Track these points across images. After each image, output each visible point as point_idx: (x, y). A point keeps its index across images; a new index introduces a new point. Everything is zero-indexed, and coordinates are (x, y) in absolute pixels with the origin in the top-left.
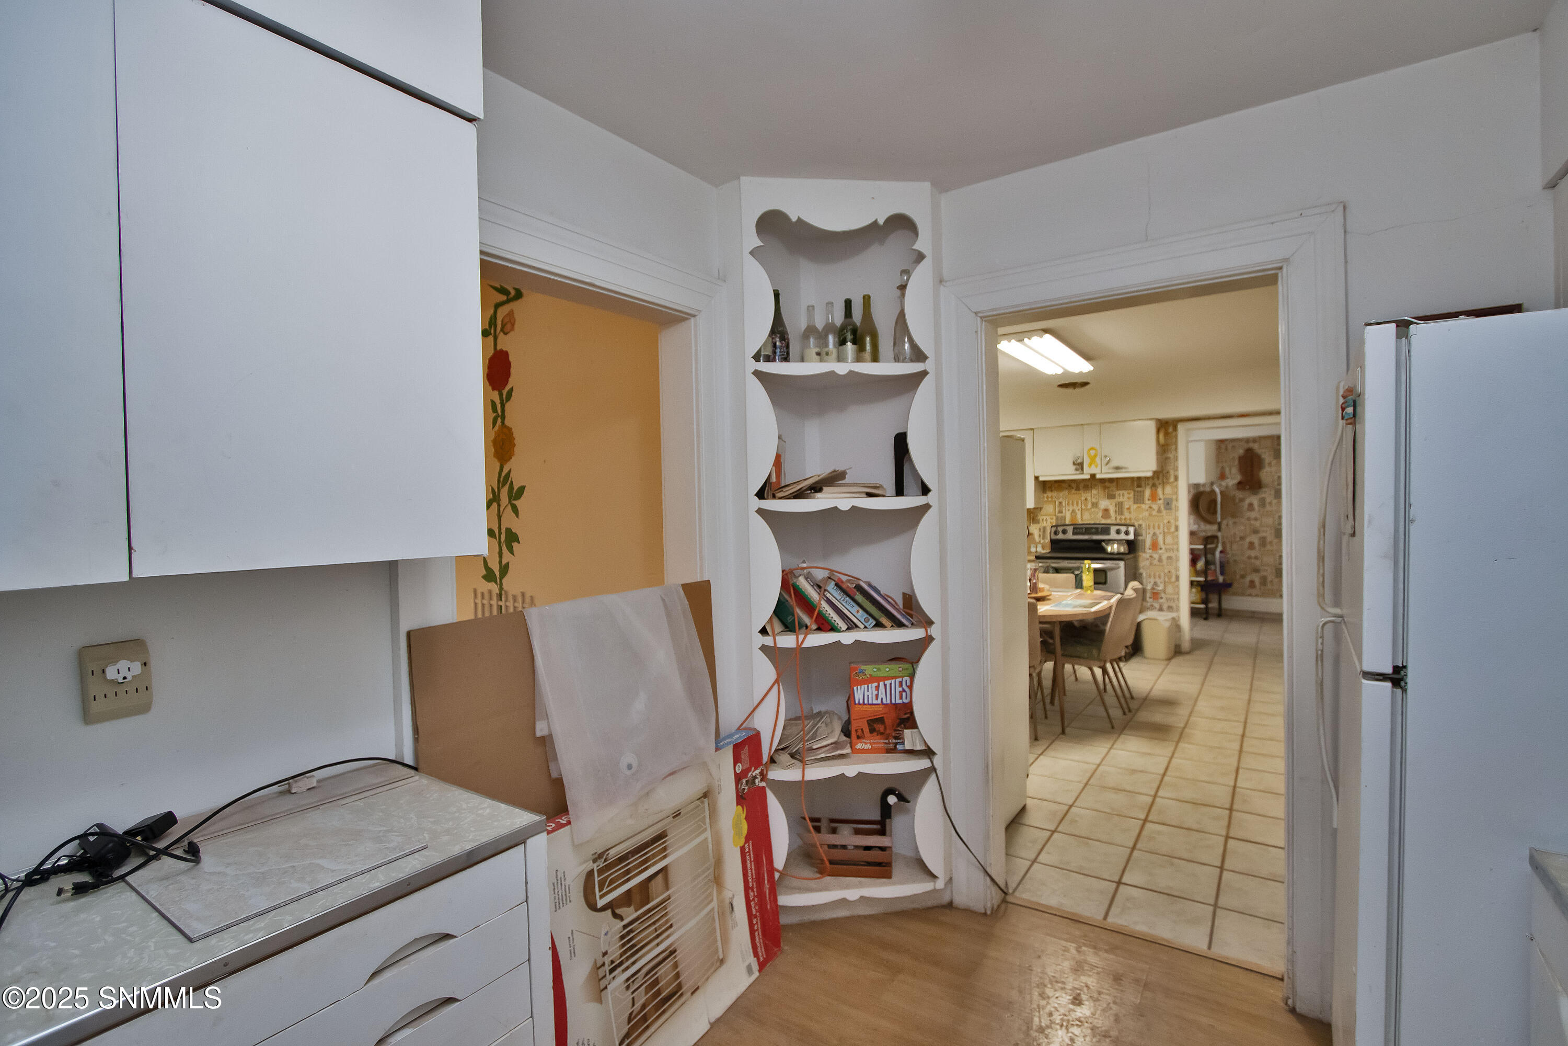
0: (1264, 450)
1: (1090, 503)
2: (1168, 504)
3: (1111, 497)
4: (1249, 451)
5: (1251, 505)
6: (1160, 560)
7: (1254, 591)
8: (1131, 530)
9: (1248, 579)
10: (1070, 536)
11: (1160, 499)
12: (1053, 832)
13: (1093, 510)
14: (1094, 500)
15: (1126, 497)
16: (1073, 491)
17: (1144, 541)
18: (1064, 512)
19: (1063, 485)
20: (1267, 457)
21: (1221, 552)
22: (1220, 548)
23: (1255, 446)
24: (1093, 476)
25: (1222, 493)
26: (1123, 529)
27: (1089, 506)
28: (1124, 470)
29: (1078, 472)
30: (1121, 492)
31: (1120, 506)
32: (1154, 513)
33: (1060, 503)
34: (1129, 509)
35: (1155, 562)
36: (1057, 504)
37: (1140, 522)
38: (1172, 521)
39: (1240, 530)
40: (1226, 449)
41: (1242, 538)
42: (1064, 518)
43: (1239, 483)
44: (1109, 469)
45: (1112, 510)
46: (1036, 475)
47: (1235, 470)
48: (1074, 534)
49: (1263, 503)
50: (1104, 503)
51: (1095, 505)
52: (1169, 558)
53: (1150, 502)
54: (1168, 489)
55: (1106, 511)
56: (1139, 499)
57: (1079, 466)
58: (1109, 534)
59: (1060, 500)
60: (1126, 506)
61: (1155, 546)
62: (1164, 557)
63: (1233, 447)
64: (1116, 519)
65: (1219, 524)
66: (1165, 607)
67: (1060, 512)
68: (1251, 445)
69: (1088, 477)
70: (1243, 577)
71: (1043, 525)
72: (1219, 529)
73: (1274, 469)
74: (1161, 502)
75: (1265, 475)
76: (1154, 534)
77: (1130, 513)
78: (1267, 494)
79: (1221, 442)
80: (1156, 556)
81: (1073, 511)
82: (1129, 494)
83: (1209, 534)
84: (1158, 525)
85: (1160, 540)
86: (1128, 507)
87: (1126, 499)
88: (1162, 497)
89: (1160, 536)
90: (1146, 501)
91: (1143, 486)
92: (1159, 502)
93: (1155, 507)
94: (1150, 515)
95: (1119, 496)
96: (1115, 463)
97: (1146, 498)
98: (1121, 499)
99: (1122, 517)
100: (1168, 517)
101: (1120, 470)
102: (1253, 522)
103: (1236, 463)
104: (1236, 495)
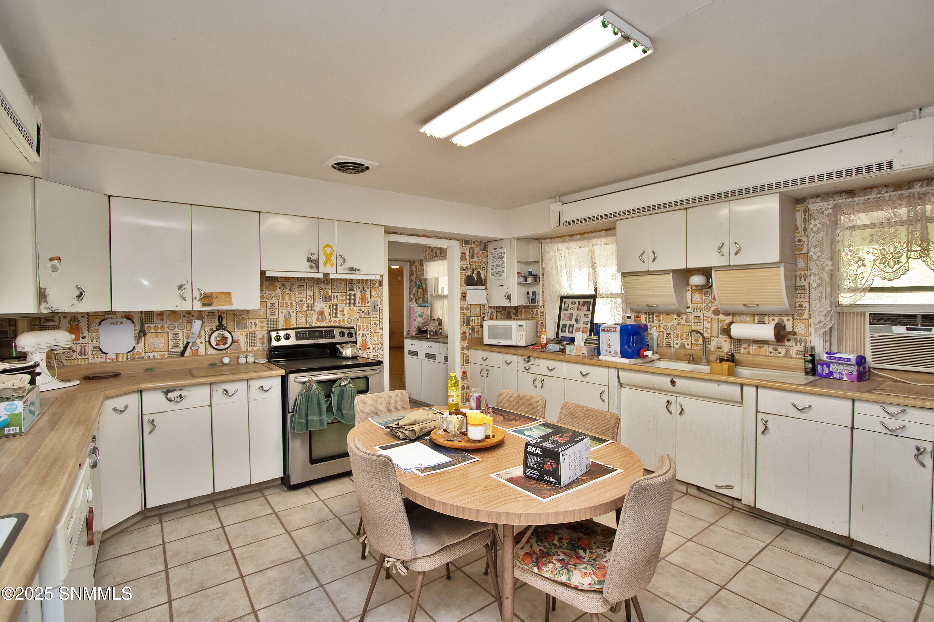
1: (305, 305)
3: (326, 298)
10: (293, 341)
11: (368, 302)
13: (308, 312)
14: (309, 302)
15: (339, 299)
16: (287, 291)
18: (277, 314)
19: (276, 283)
24: (326, 275)
26: (346, 331)
27: (305, 309)
28: (357, 272)
29: (312, 270)
30: (335, 294)
31: (334, 308)
32: (364, 315)
33: (273, 304)
34: (343, 311)
36: (269, 305)
38: (378, 322)
42: (277, 321)
44: (344, 269)
45: (327, 311)
46: (263, 269)
48: (297, 338)
50: (320, 305)
51: (311, 307)
53: (360, 305)
54: (375, 294)
55: (322, 312)
56: (351, 301)
57: (314, 263)
58: (333, 337)
59: (273, 301)
60: (340, 309)
61: (365, 346)
67: (273, 314)
69: (321, 276)
71: (250, 330)
74: (369, 305)
76: (364, 335)
77: (343, 315)
81: (288, 313)
82: (342, 296)
84: (367, 326)
85: (368, 340)
86: (341, 309)
87: (339, 301)
88: (369, 300)
89: (369, 337)
90: (357, 303)
91: (355, 289)
92: (367, 305)
93: (364, 309)
94: (360, 317)
95: (334, 298)
96: (349, 264)
97: (357, 300)
98: (335, 302)
99: (337, 319)
100: (374, 319)
101: (354, 272)
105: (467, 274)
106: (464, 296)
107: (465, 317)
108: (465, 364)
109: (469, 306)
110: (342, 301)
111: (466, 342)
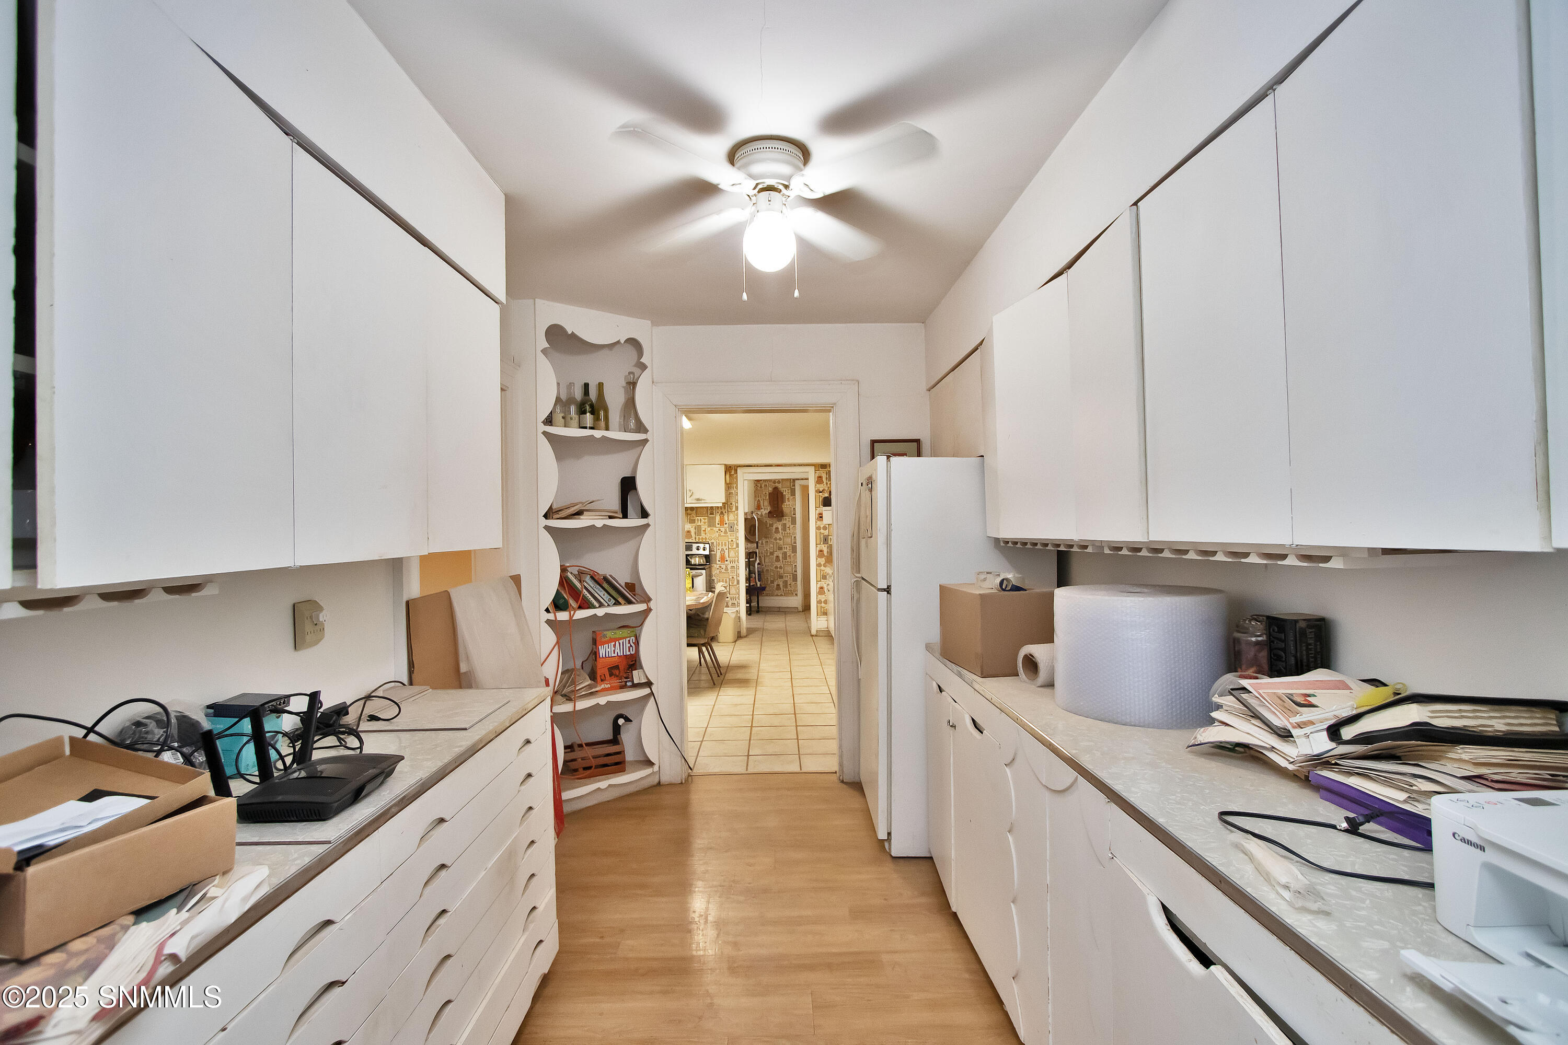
0: (785, 490)
2: (732, 528)
3: (692, 521)
4: (776, 489)
5: (777, 528)
6: (726, 569)
7: (779, 592)
8: (707, 546)
9: (776, 583)
11: (726, 524)
12: (702, 741)
15: (702, 521)
17: (715, 555)
20: (787, 493)
21: (759, 564)
22: (758, 561)
23: (779, 486)
25: (758, 519)
26: (702, 546)
28: (702, 502)
30: (699, 518)
31: (698, 529)
32: (723, 534)
34: (705, 531)
35: (723, 571)
37: (713, 541)
38: (734, 540)
39: (769, 547)
40: (761, 487)
41: (772, 553)
43: (770, 512)
44: (692, 500)
47: (766, 503)
49: (784, 528)
50: (687, 527)
52: (732, 567)
53: (719, 526)
54: (731, 516)
55: (689, 532)
56: (711, 524)
58: (691, 550)
61: (723, 559)
62: (729, 567)
63: (765, 486)
64: (695, 538)
65: (757, 543)
66: (730, 604)
68: (777, 485)
70: (772, 582)
72: (757, 548)
73: (791, 503)
74: (727, 525)
75: (786, 507)
76: (722, 550)
77: (706, 534)
78: (787, 521)
79: (758, 481)
80: (723, 566)
82: (705, 519)
83: (751, 551)
84: (725, 543)
85: (726, 554)
86: (704, 529)
87: (702, 523)
88: (727, 522)
89: (726, 552)
90: (717, 524)
91: (715, 514)
92: (725, 526)
93: (723, 529)
94: (720, 535)
95: (698, 521)
96: (696, 496)
97: (717, 522)
98: (699, 524)
99: (701, 537)
100: (731, 537)
101: (700, 502)
102: (778, 541)
103: (768, 498)
104: (768, 521)
105: (823, 496)
106: (821, 517)
107: (822, 536)
108: (822, 580)
109: (827, 526)
110: (705, 523)
111: (823, 559)
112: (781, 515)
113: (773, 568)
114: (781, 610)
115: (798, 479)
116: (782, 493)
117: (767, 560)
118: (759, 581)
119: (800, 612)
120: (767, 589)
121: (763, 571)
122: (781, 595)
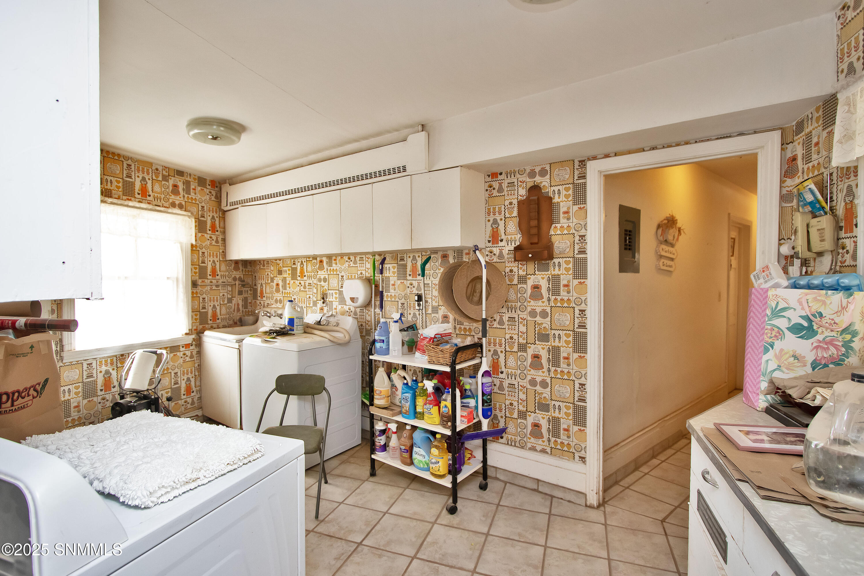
0: (556, 189)
4: (535, 189)
5: (536, 287)
7: (540, 444)
9: (531, 419)
20: (565, 200)
21: (486, 374)
23: (544, 182)
39: (518, 332)
40: (500, 190)
41: (523, 348)
43: (517, 249)
47: (513, 226)
49: (555, 290)
68: (538, 179)
70: (521, 416)
75: (561, 234)
78: (563, 269)
102: (538, 319)
103: (515, 213)
104: (515, 269)
112: (546, 253)
113: (525, 383)
114: (541, 489)
115: (595, 158)
116: (551, 199)
117: (512, 361)
118: (485, 416)
119: (591, 507)
120: (508, 430)
121: (501, 388)
122: (543, 451)
